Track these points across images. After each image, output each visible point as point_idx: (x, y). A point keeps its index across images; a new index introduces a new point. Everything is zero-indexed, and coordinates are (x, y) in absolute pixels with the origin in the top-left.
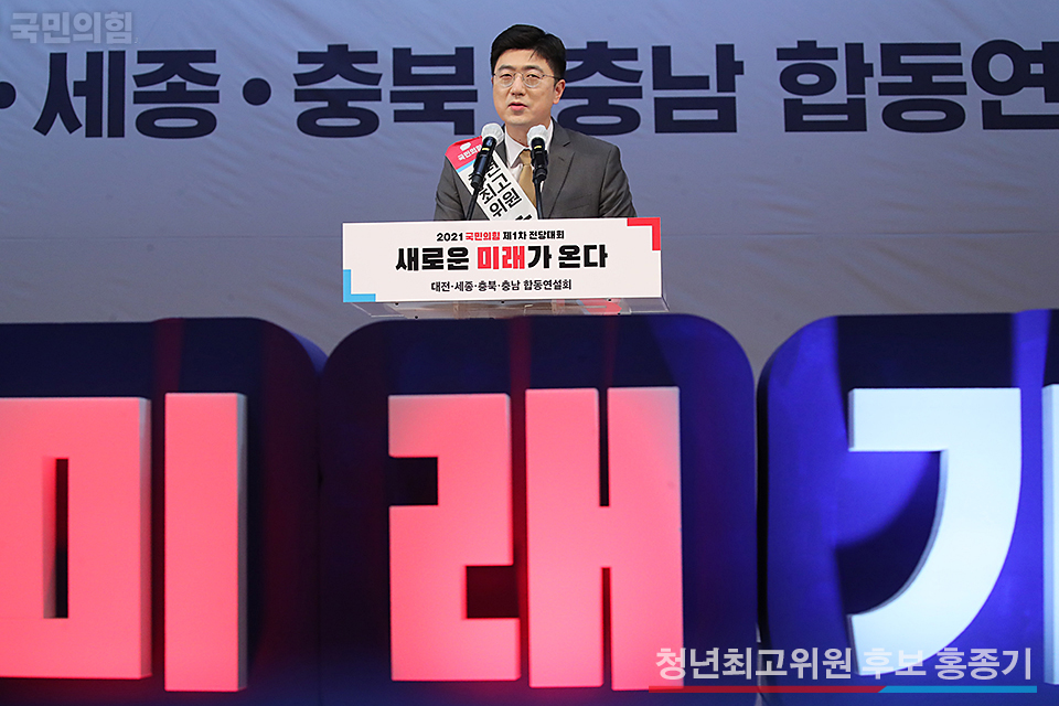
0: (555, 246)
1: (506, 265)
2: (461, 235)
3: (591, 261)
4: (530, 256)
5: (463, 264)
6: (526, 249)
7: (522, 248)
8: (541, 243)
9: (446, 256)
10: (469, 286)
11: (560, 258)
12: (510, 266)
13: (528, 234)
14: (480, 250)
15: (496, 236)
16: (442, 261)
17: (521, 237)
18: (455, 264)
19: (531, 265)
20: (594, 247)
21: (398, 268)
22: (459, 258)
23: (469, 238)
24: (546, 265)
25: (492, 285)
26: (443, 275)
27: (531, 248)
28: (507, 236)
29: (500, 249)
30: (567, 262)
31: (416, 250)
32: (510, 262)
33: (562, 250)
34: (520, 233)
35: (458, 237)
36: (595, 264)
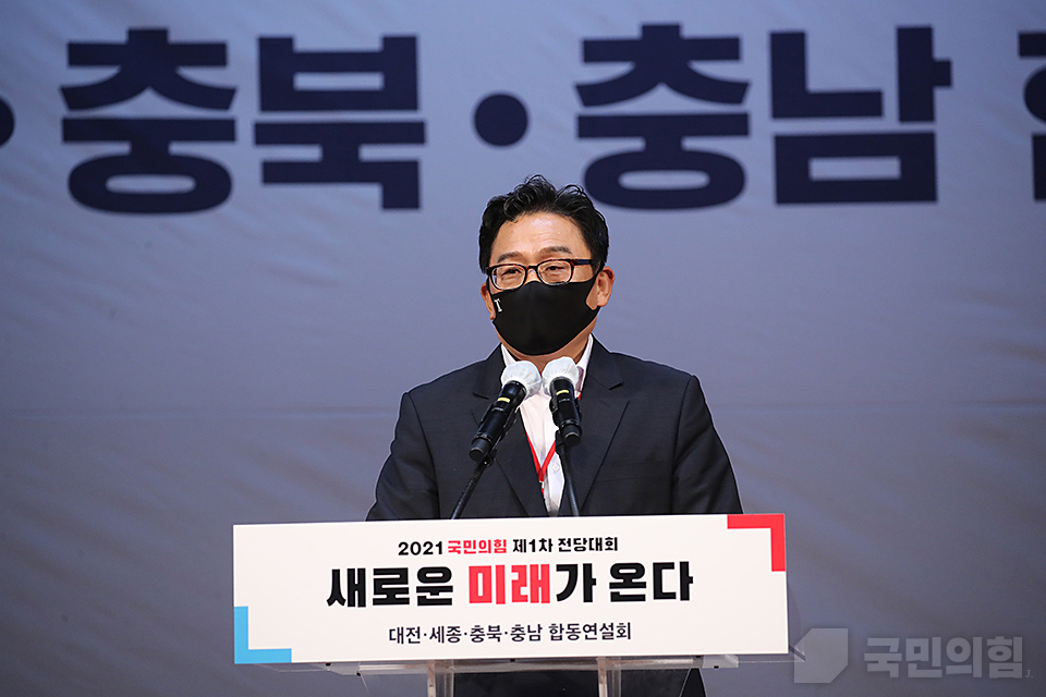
0: (602, 564)
1: (517, 598)
2: (440, 545)
3: (665, 590)
4: (559, 581)
5: (442, 595)
6: (553, 569)
7: (546, 568)
8: (578, 559)
9: (413, 582)
10: (454, 634)
11: (612, 585)
12: (524, 599)
13: (556, 543)
14: (474, 571)
15: (499, 546)
16: (406, 591)
17: (543, 547)
18: (428, 595)
19: (561, 597)
20: (670, 566)
21: (330, 602)
22: (435, 585)
23: (454, 550)
24: (588, 597)
25: (495, 633)
26: (410, 614)
27: (560, 568)
28: (520, 546)
29: (508, 570)
30: (623, 592)
31: (362, 572)
32: (525, 591)
33: (615, 570)
34: (543, 541)
35: (435, 550)
36: (672, 596)
